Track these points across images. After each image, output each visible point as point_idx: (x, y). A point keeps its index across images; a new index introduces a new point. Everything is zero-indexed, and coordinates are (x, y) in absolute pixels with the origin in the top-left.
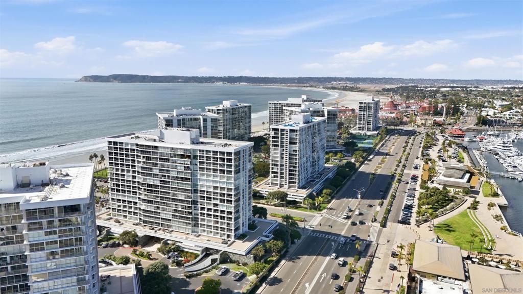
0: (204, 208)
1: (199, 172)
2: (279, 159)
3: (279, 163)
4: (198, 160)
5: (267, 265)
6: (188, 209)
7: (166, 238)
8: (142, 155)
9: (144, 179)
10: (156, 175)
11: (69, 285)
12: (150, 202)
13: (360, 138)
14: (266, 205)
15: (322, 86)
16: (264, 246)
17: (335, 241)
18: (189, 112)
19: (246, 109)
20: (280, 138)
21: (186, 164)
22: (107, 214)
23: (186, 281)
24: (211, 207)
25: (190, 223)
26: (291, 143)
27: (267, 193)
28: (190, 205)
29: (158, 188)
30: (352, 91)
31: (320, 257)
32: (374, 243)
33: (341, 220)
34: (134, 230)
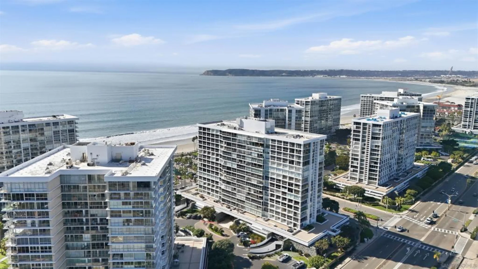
0: (274, 195)
1: (270, 160)
2: (359, 154)
3: (359, 158)
4: (270, 149)
5: (330, 260)
6: (259, 194)
7: (239, 218)
8: (224, 141)
9: (225, 162)
10: (234, 160)
11: (139, 250)
12: (228, 183)
13: (464, 136)
14: (342, 198)
15: (428, 80)
16: (330, 240)
17: (411, 247)
18: (276, 103)
19: (336, 102)
20: (361, 132)
21: (260, 152)
22: (196, 189)
23: (248, 261)
24: (280, 195)
25: (260, 207)
26: (373, 138)
27: (344, 186)
28: (261, 191)
29: (236, 172)
30: (463, 85)
31: (390, 262)
32: (460, 256)
33: (422, 225)
34: (213, 207)
